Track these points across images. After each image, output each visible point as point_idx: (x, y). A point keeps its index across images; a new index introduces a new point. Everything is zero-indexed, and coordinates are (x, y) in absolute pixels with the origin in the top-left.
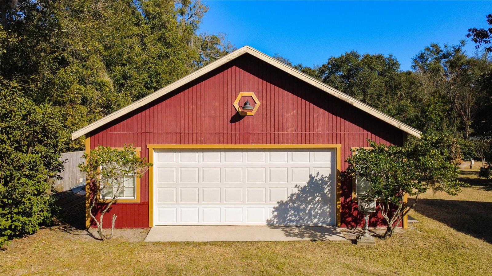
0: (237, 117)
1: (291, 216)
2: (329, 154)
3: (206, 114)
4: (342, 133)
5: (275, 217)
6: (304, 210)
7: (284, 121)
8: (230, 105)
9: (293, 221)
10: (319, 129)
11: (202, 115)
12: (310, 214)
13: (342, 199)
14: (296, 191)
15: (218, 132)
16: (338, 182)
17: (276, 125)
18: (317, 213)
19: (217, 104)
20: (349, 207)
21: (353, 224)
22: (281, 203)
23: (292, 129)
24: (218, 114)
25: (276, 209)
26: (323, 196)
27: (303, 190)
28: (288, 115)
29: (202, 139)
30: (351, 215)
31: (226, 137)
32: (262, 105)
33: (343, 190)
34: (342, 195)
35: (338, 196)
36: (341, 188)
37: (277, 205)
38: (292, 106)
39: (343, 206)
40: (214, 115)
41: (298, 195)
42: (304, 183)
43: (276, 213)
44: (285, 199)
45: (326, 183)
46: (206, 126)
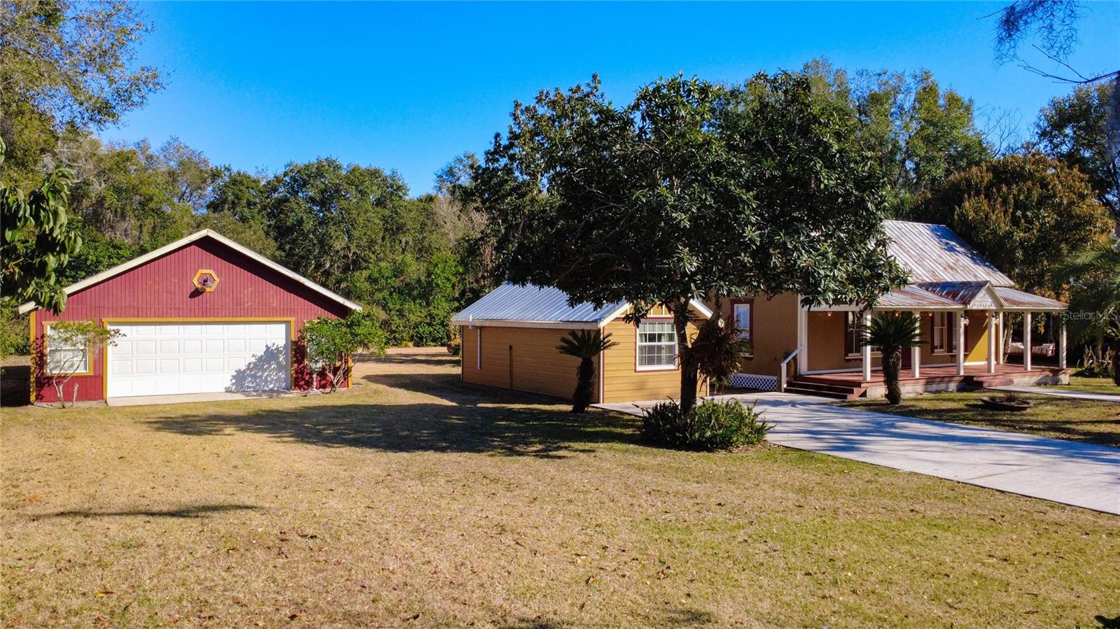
0: (196, 293)
1: (248, 383)
2: (283, 327)
3: (165, 290)
4: (296, 308)
5: (233, 384)
6: (261, 377)
7: (242, 297)
8: (189, 281)
9: (250, 388)
10: (275, 305)
11: (161, 290)
12: (266, 381)
13: (296, 365)
14: (253, 360)
15: (177, 306)
16: (292, 350)
17: (235, 300)
18: (272, 379)
19: (176, 280)
20: (302, 373)
21: (305, 387)
22: (239, 372)
23: (249, 304)
24: (177, 289)
25: (234, 377)
26: (279, 363)
27: (260, 359)
28: (246, 292)
29: (161, 313)
30: (303, 379)
31: (185, 310)
32: (221, 281)
33: (297, 358)
34: (295, 362)
35: (292, 364)
36: (295, 356)
37: (235, 374)
38: (249, 284)
39: (297, 372)
40: (173, 291)
41: (255, 364)
42: (260, 352)
43: (234, 381)
44: (243, 368)
45: (281, 352)
46: (165, 301)
